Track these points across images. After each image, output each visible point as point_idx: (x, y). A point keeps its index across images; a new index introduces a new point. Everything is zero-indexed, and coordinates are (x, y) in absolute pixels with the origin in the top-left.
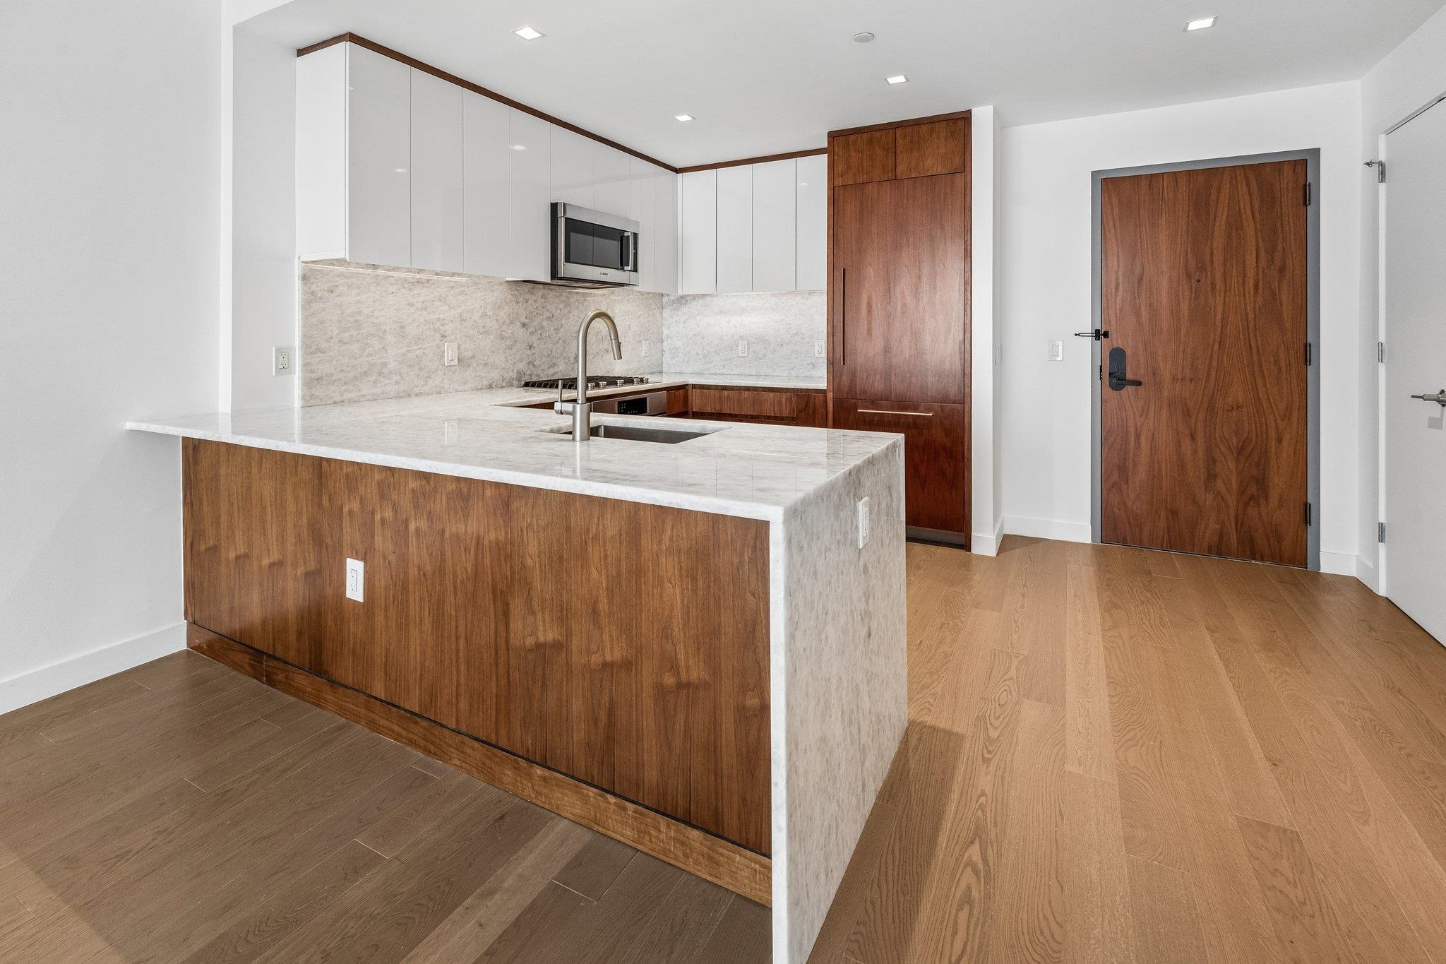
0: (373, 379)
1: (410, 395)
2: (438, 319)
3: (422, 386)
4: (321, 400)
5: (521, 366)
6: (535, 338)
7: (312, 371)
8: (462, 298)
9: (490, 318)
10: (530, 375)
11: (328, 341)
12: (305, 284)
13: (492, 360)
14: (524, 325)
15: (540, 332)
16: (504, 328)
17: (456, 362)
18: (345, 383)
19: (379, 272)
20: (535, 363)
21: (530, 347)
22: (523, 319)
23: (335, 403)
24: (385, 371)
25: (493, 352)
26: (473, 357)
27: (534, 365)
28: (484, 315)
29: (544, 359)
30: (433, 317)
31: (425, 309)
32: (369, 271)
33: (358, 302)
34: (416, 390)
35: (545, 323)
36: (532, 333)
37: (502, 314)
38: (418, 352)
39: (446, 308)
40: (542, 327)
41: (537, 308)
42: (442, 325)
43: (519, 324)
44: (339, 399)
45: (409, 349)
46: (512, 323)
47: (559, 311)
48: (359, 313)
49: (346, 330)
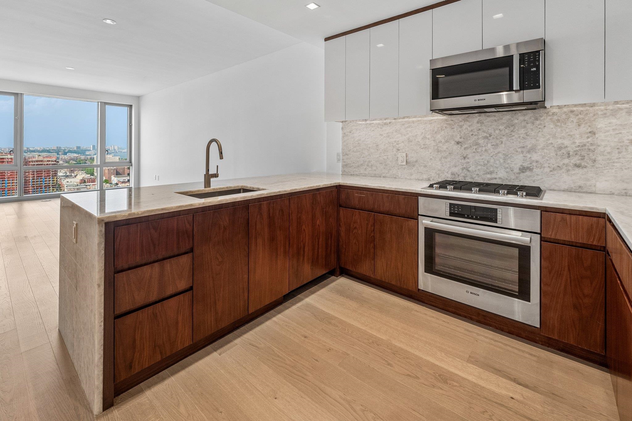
0: (365, 167)
1: (380, 177)
2: (395, 141)
3: (387, 173)
4: (347, 173)
5: (455, 170)
6: (469, 151)
7: (344, 162)
8: (409, 129)
9: (429, 139)
10: (464, 177)
11: (349, 151)
12: (342, 131)
13: (430, 164)
14: (458, 143)
15: (475, 147)
16: (441, 145)
17: (405, 163)
18: (355, 168)
19: (368, 122)
20: (470, 169)
21: (465, 158)
22: (458, 139)
23: (351, 175)
24: (370, 164)
25: (431, 159)
26: (416, 161)
27: (468, 171)
28: (424, 138)
29: (479, 167)
30: (393, 140)
31: (388, 136)
32: (364, 122)
33: (359, 136)
34: (384, 175)
35: (481, 141)
36: (465, 149)
37: (439, 137)
38: (385, 157)
39: (399, 135)
40: (477, 144)
41: (472, 131)
42: (398, 144)
43: (453, 142)
44: (352, 173)
45: (380, 155)
46: (447, 142)
47: (497, 132)
48: (360, 140)
49: (355, 147)
